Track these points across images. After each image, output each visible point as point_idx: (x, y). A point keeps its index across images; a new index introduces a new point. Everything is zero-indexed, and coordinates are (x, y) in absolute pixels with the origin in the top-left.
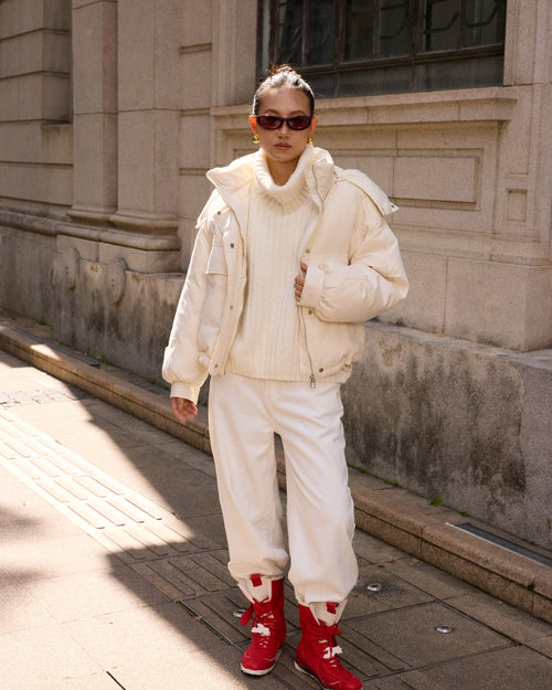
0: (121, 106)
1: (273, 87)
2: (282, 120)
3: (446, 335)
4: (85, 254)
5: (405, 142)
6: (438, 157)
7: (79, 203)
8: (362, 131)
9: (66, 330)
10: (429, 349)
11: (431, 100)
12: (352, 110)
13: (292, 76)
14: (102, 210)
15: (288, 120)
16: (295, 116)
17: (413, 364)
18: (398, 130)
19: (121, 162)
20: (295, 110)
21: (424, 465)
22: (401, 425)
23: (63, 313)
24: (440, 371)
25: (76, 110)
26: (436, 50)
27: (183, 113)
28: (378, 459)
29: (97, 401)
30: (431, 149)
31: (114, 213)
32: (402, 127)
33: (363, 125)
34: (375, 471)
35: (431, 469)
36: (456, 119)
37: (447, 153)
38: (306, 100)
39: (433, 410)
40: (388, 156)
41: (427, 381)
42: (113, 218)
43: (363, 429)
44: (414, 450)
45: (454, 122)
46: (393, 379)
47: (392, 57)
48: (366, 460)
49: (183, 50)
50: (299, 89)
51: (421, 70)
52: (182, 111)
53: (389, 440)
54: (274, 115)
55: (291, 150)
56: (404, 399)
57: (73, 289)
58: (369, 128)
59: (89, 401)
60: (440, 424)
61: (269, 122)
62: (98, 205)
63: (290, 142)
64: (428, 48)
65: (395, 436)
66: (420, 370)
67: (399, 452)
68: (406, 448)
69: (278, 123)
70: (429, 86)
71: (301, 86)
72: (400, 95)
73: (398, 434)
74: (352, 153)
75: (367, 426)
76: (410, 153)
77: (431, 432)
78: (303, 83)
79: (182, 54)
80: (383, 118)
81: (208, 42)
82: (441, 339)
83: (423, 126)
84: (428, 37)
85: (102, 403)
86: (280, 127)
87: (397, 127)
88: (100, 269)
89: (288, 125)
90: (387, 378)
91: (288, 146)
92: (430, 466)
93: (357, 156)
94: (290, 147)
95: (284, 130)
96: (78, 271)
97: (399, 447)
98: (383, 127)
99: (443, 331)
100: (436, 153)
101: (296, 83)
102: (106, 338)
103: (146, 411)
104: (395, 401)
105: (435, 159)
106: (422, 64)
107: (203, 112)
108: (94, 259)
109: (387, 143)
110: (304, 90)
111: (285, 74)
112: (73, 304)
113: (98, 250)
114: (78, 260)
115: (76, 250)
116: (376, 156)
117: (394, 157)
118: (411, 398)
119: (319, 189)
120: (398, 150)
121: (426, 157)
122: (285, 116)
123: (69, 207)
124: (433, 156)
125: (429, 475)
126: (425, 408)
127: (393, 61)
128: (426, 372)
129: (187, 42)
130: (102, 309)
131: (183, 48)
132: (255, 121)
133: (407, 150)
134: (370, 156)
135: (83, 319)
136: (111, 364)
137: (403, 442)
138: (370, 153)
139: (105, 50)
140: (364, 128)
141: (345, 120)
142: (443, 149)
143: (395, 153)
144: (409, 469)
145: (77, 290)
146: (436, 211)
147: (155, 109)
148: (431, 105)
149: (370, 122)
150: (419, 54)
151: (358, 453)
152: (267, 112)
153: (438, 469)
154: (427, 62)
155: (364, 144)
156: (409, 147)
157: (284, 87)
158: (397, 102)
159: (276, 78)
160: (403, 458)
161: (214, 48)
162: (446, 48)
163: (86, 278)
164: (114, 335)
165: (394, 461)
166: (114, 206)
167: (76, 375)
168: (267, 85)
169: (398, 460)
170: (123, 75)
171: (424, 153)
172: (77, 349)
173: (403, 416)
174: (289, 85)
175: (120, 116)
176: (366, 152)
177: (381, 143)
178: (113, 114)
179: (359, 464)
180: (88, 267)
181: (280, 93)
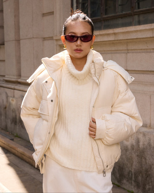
0: (21, 37)
1: (72, 21)
2: (78, 37)
3: (151, 128)
4: (9, 94)
5: (131, 47)
6: (145, 52)
7: (7, 75)
8: (113, 43)
9: (4, 124)
10: (144, 135)
11: (141, 29)
12: (108, 35)
13: (82, 15)
14: (15, 77)
15: (81, 37)
16: (84, 35)
17: (138, 141)
18: (127, 42)
19: (22, 59)
20: (84, 32)
21: (144, 185)
22: (134, 167)
23: (2, 117)
24: (149, 144)
25: (5, 40)
26: (142, 8)
27: (44, 39)
28: (125, 181)
29: (12, 155)
30: (142, 49)
31: (19, 78)
32: (129, 41)
33: (113, 41)
34: (124, 186)
35: (147, 187)
36: (152, 36)
37: (148, 51)
38: (89, 27)
39: (147, 161)
40: (124, 53)
41: (144, 149)
42: (19, 80)
43: (118, 168)
44: (140, 178)
45: (151, 37)
46: (129, 147)
47: (124, 13)
48: (120, 181)
49: (44, 15)
50: (86, 21)
51: (136, 17)
52: (44, 38)
53: (129, 173)
54: (73, 34)
55: (82, 52)
56: (134, 156)
57: (5, 108)
58: (115, 42)
59: (8, 155)
60: (151, 168)
61: (71, 38)
62: (14, 76)
63: (82, 48)
64: (139, 8)
65: (131, 172)
66: (141, 144)
67: (133, 179)
68: (136, 177)
69: (75, 39)
70: (139, 23)
71: (86, 19)
72: (128, 28)
73: (133, 171)
74: (109, 52)
75: (119, 167)
76: (133, 51)
77: (147, 171)
78: (88, 18)
79: (43, 16)
80: (121, 37)
81: (52, 11)
82: (149, 130)
83: (138, 40)
84: (139, 4)
85: (13, 156)
86: (77, 41)
87: (127, 41)
88: (15, 100)
89: (81, 40)
90: (127, 147)
91: (81, 50)
92: (147, 185)
93: (111, 53)
94: (82, 50)
95: (79, 42)
96: (7, 101)
97: (133, 176)
98: (121, 41)
99: (150, 126)
100: (144, 51)
101: (84, 18)
102: (18, 127)
103: (29, 160)
104: (131, 156)
105: (143, 53)
106: (137, 14)
107: (51, 38)
108: (12, 96)
109: (123, 47)
110: (88, 22)
111: (79, 14)
112: (6, 114)
113: (14, 93)
114: (7, 97)
115: (6, 93)
116: (119, 53)
117: (126, 53)
118: (138, 156)
119: (96, 74)
120: (128, 50)
121: (140, 52)
122: (79, 35)
123: (4, 76)
124: (143, 52)
125: (147, 189)
126: (143, 160)
127: (124, 14)
128: (144, 145)
129: (45, 12)
130: (16, 116)
131: (43, 14)
132: (64, 38)
133: (132, 50)
134: (116, 53)
135: (9, 120)
136: (20, 137)
137: (135, 174)
138: (116, 52)
139: (15, 16)
140: (114, 42)
141: (106, 39)
142: (147, 49)
143: (126, 51)
144: (138, 186)
145: (7, 108)
146: (145, 75)
147: (33, 38)
148: (141, 31)
149: (116, 39)
150: (135, 11)
151: (116, 178)
152: (70, 33)
153: (151, 187)
154: (139, 14)
155: (113, 48)
156: (132, 49)
157: (78, 21)
158: (127, 30)
159: (74, 16)
160: (135, 181)
161: (55, 13)
162: (146, 8)
163: (10, 104)
164: (20, 126)
165: (131, 183)
166: (20, 76)
167: (4, 144)
168: (69, 20)
169: (133, 182)
170: (21, 26)
171: (139, 51)
172: (8, 131)
173: (134, 163)
174: (80, 19)
175: (21, 41)
176: (115, 52)
177: (121, 48)
178: (18, 41)
179: (116, 183)
180: (10, 99)
181: (76, 23)
